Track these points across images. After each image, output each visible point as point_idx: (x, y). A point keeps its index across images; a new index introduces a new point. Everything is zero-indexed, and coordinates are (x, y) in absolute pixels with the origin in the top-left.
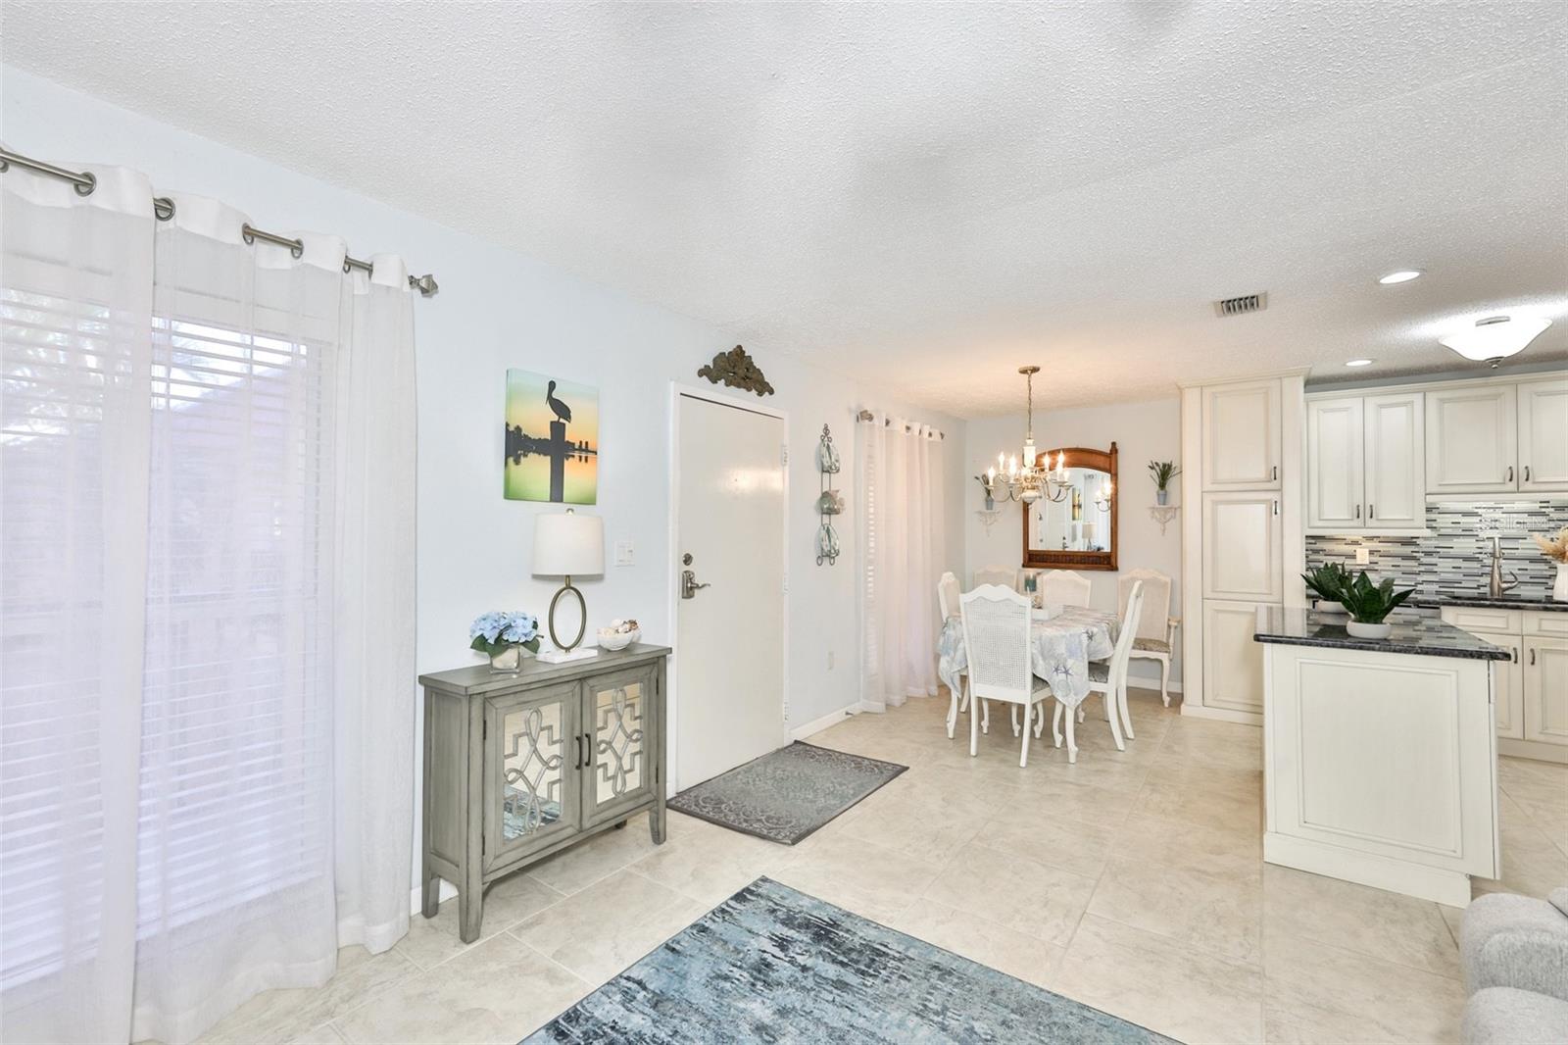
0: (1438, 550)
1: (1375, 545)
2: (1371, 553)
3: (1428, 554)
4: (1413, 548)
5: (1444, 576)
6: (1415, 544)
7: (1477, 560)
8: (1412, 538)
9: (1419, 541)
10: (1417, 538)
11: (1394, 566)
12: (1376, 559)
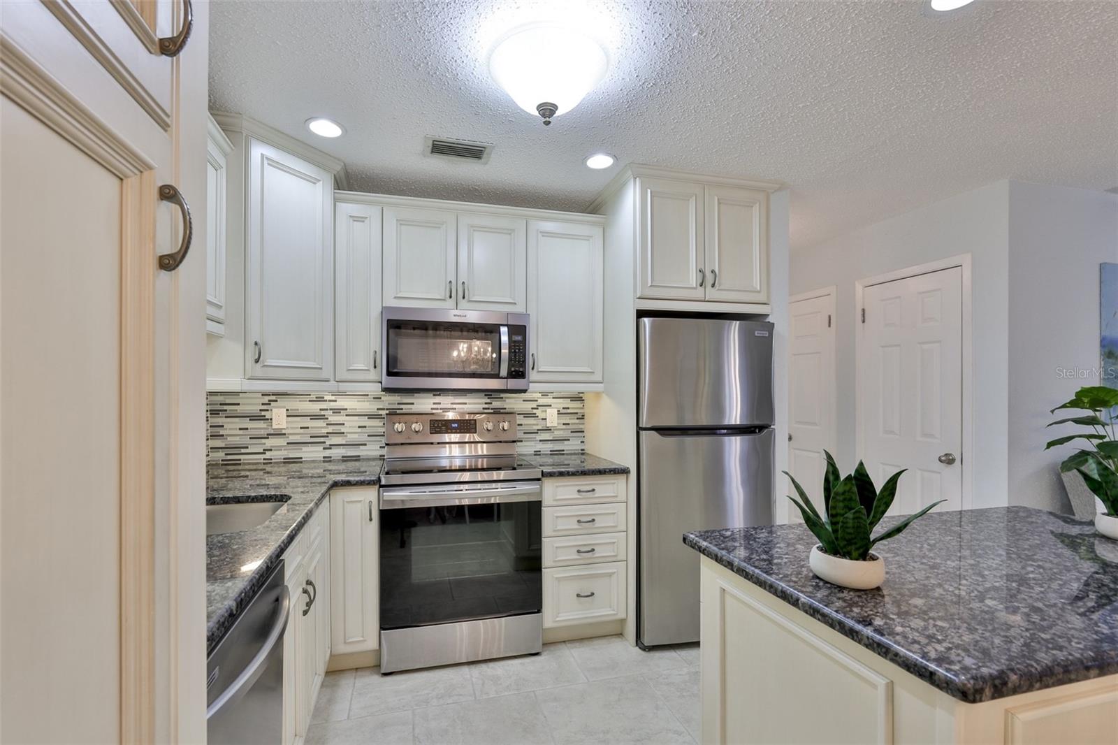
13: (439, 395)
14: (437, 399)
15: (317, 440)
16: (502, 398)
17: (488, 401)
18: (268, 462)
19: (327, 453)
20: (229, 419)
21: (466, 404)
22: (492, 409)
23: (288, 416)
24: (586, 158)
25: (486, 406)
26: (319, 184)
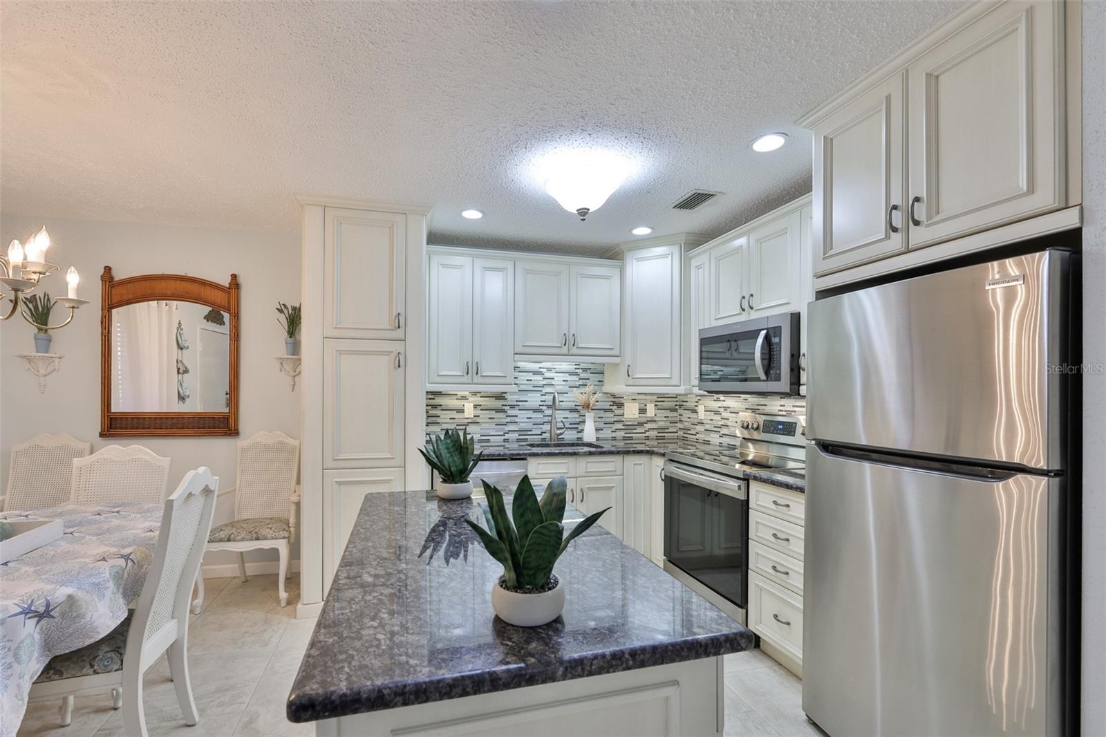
0: (519, 403)
1: (478, 400)
2: (475, 407)
3: (512, 407)
4: (502, 402)
5: (524, 426)
6: (504, 398)
7: (541, 411)
8: (502, 393)
9: (507, 396)
10: (506, 393)
11: (490, 418)
12: (478, 412)
14: (783, 402)
15: (716, 429)
18: (697, 441)
19: (721, 440)
20: (684, 411)
23: (705, 411)
26: (670, 256)
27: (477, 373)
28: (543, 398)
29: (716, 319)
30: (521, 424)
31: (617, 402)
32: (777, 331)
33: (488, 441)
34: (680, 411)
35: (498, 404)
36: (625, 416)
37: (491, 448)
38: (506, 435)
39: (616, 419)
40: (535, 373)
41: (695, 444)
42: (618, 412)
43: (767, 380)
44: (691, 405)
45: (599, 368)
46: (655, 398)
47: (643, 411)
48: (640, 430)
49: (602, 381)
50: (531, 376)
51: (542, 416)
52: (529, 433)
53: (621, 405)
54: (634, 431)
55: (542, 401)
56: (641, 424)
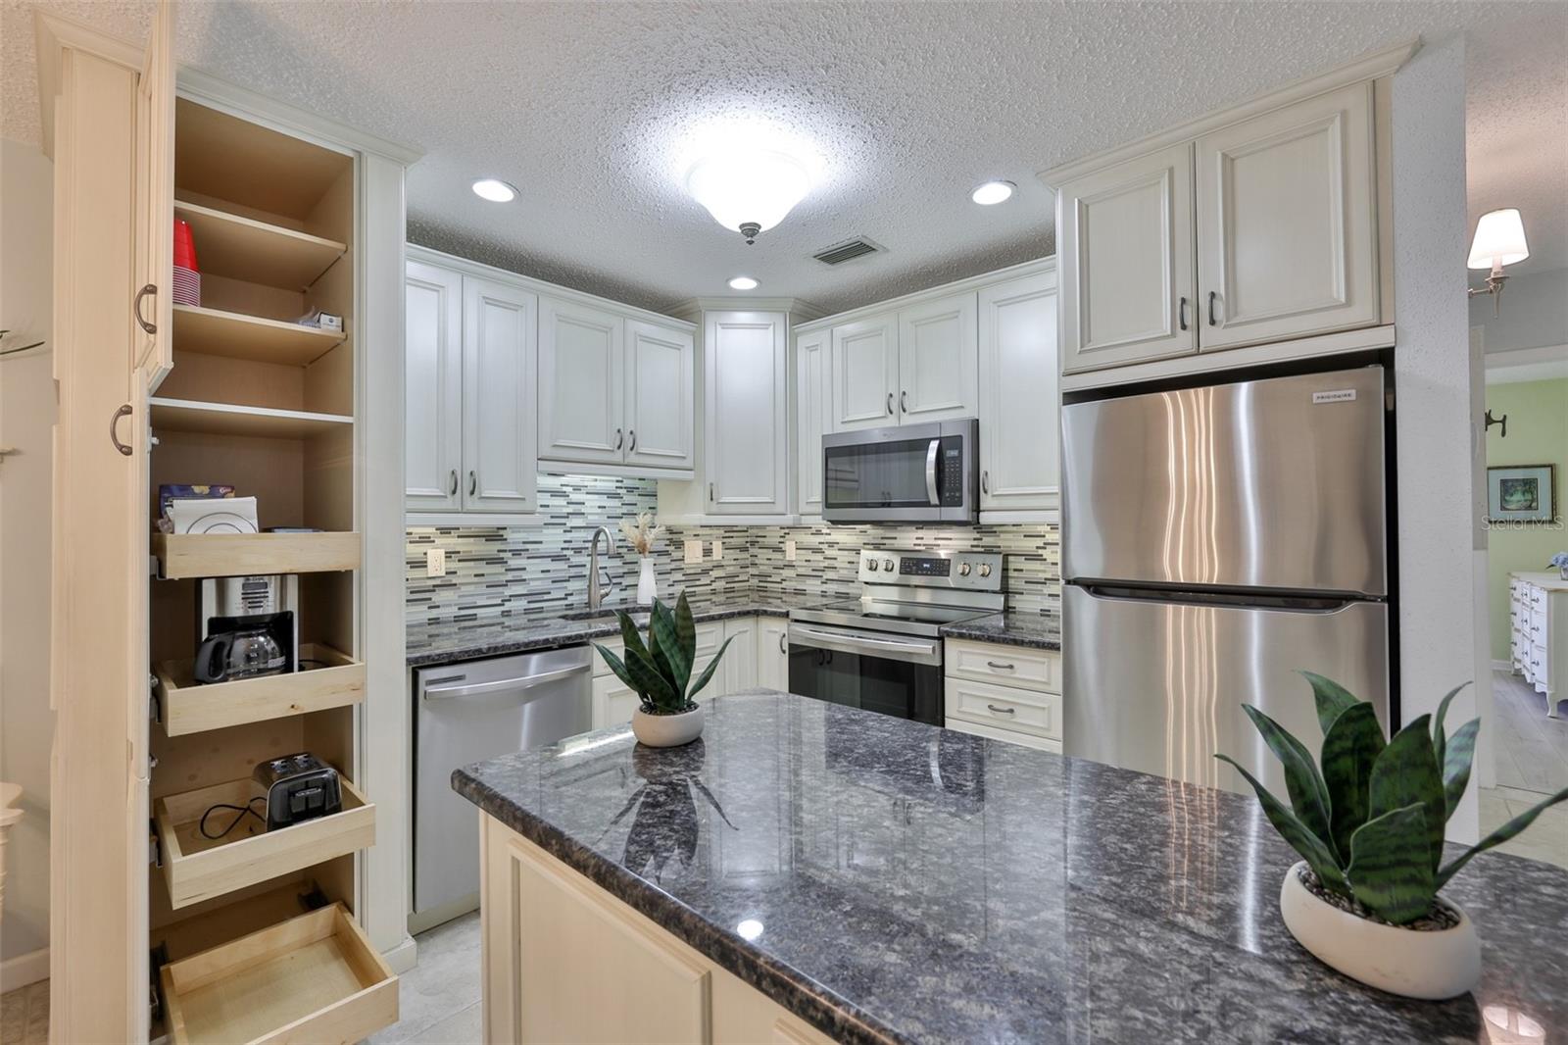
1: (452, 542)
2: (449, 555)
3: (516, 553)
4: (498, 545)
5: (535, 586)
6: (501, 539)
7: (565, 558)
8: (498, 528)
9: (506, 534)
10: (505, 528)
11: (476, 576)
12: (454, 565)
13: (922, 528)
14: (920, 533)
15: (817, 573)
16: (995, 532)
17: (978, 536)
18: (784, 591)
19: (824, 587)
20: (761, 550)
21: (950, 539)
22: (983, 547)
23: (797, 549)
24: (970, 193)
25: (975, 543)
26: (772, 327)
27: (472, 493)
28: (568, 536)
29: (843, 423)
30: (532, 583)
31: (675, 539)
32: (956, 442)
33: (473, 617)
34: (753, 551)
35: (492, 549)
36: (686, 562)
37: (479, 630)
38: (506, 603)
39: (674, 565)
40: (555, 494)
41: (780, 595)
42: (676, 555)
43: (940, 505)
44: (773, 539)
45: (649, 487)
46: (721, 532)
47: (707, 552)
48: (705, 580)
49: (654, 508)
50: (546, 499)
51: (566, 567)
52: (546, 597)
53: (679, 545)
54: (698, 583)
55: (565, 542)
56: (705, 572)
